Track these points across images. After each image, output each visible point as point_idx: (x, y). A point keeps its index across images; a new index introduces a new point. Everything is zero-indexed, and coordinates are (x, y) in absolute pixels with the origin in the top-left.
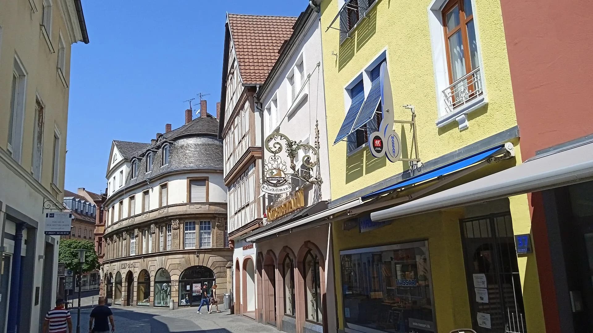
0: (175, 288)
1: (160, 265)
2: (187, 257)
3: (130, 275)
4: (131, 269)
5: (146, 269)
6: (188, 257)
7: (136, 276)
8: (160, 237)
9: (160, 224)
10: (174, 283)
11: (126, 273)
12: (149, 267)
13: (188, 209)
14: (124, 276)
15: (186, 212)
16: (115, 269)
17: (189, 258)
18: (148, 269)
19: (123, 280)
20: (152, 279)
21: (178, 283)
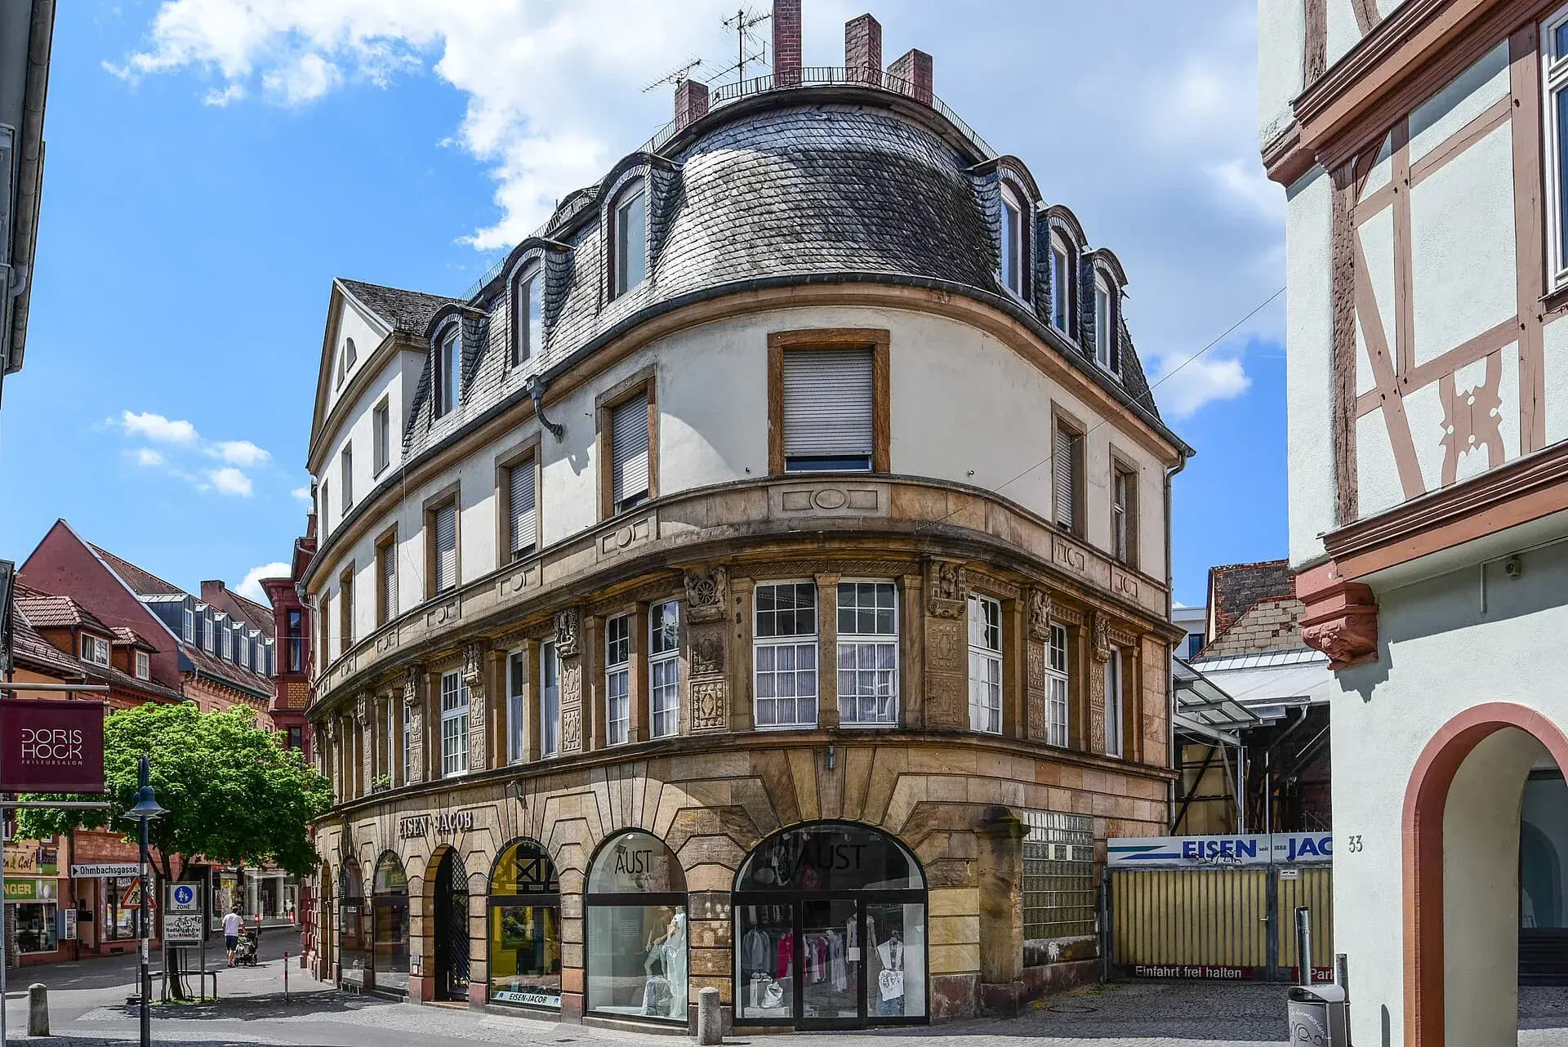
0: (714, 931)
1: (616, 810)
2: (774, 771)
3: (446, 864)
4: (455, 840)
5: (536, 836)
6: (781, 774)
7: (477, 866)
8: (607, 677)
9: (603, 613)
10: (708, 905)
11: (427, 856)
12: (548, 825)
13: (778, 513)
14: (416, 870)
15: (762, 527)
16: (373, 839)
17: (784, 779)
18: (546, 836)
19: (415, 888)
20: (570, 883)
21: (727, 908)
